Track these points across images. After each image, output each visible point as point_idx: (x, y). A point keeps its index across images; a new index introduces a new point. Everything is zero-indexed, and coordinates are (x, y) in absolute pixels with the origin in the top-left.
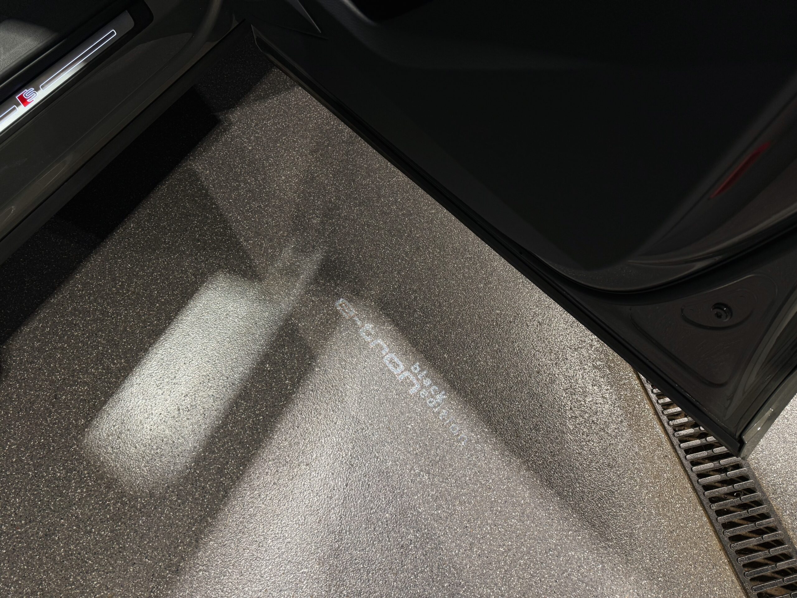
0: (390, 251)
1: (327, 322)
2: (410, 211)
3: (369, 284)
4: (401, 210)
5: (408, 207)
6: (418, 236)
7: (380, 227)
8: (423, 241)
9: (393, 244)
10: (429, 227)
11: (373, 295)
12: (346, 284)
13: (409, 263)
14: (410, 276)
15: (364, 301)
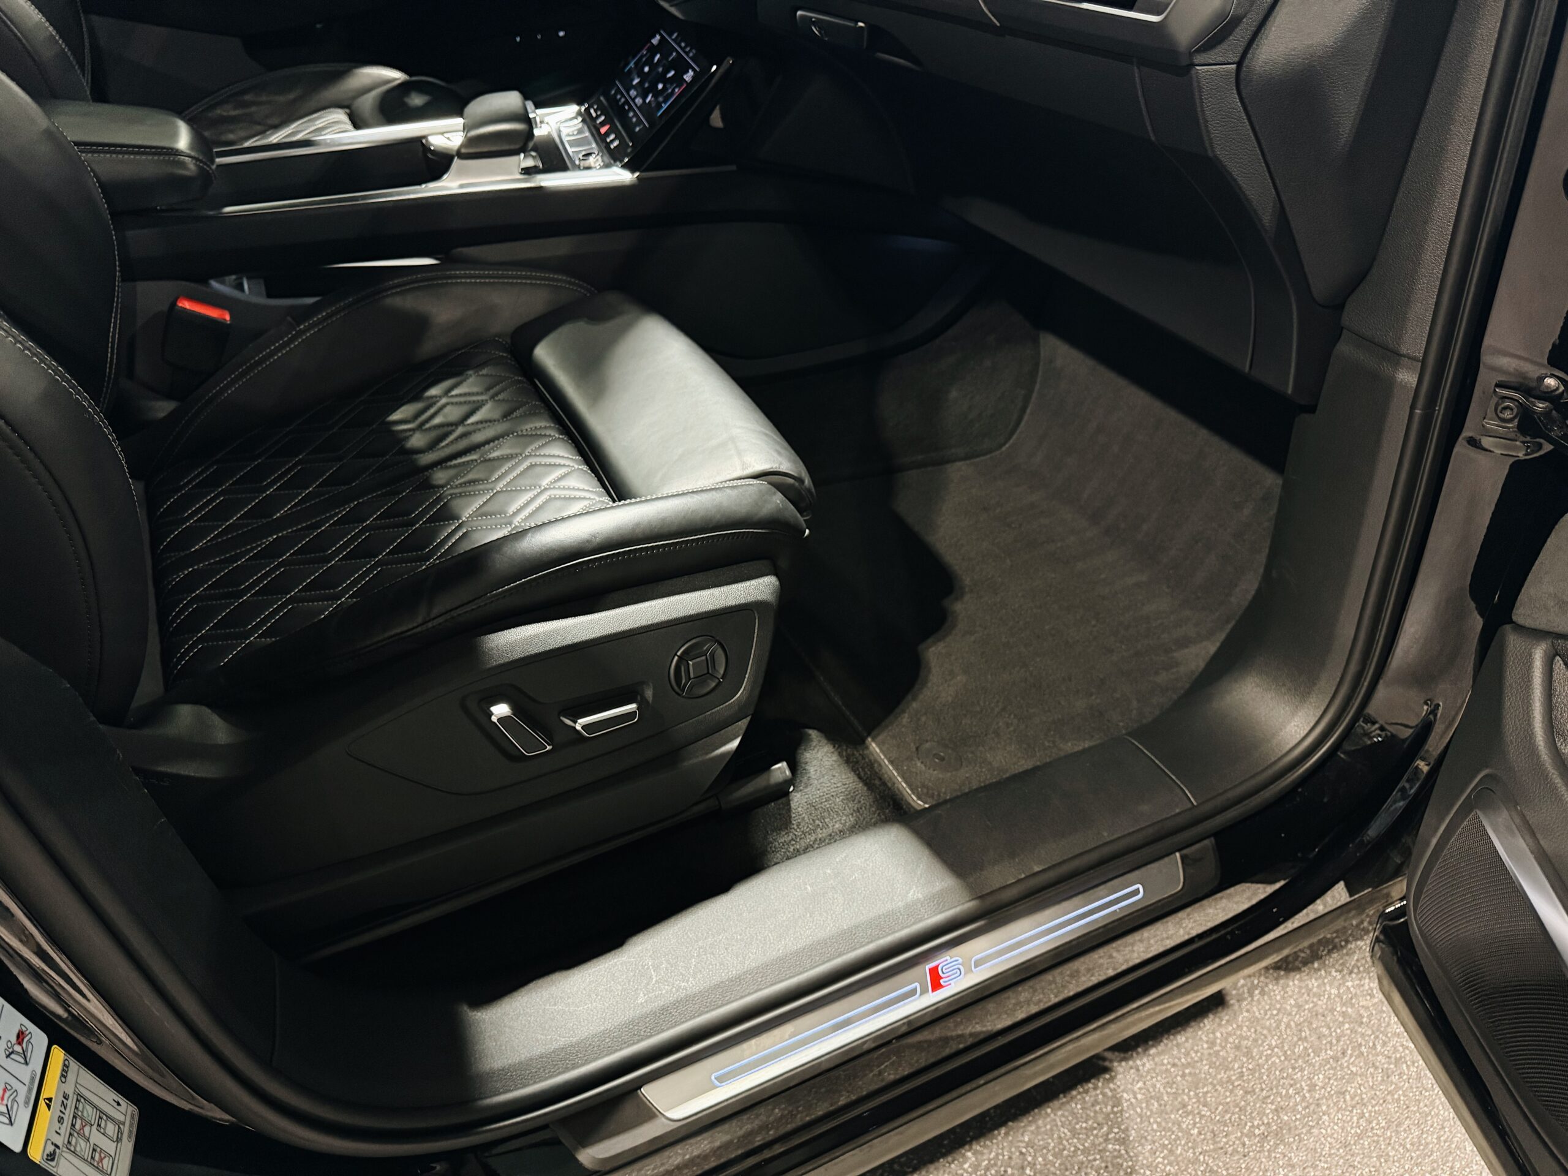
0: (1281, 1061)
1: (1093, 1105)
2: (1362, 1017)
3: (1207, 1092)
4: (1343, 1005)
5: (1363, 1006)
6: (1354, 1069)
7: (1285, 1009)
8: (1360, 1085)
9: (1294, 1053)
10: (1387, 1069)
11: (1204, 1116)
12: (1163, 1064)
13: (1307, 1107)
14: (1297, 1132)
15: (1180, 1116)
